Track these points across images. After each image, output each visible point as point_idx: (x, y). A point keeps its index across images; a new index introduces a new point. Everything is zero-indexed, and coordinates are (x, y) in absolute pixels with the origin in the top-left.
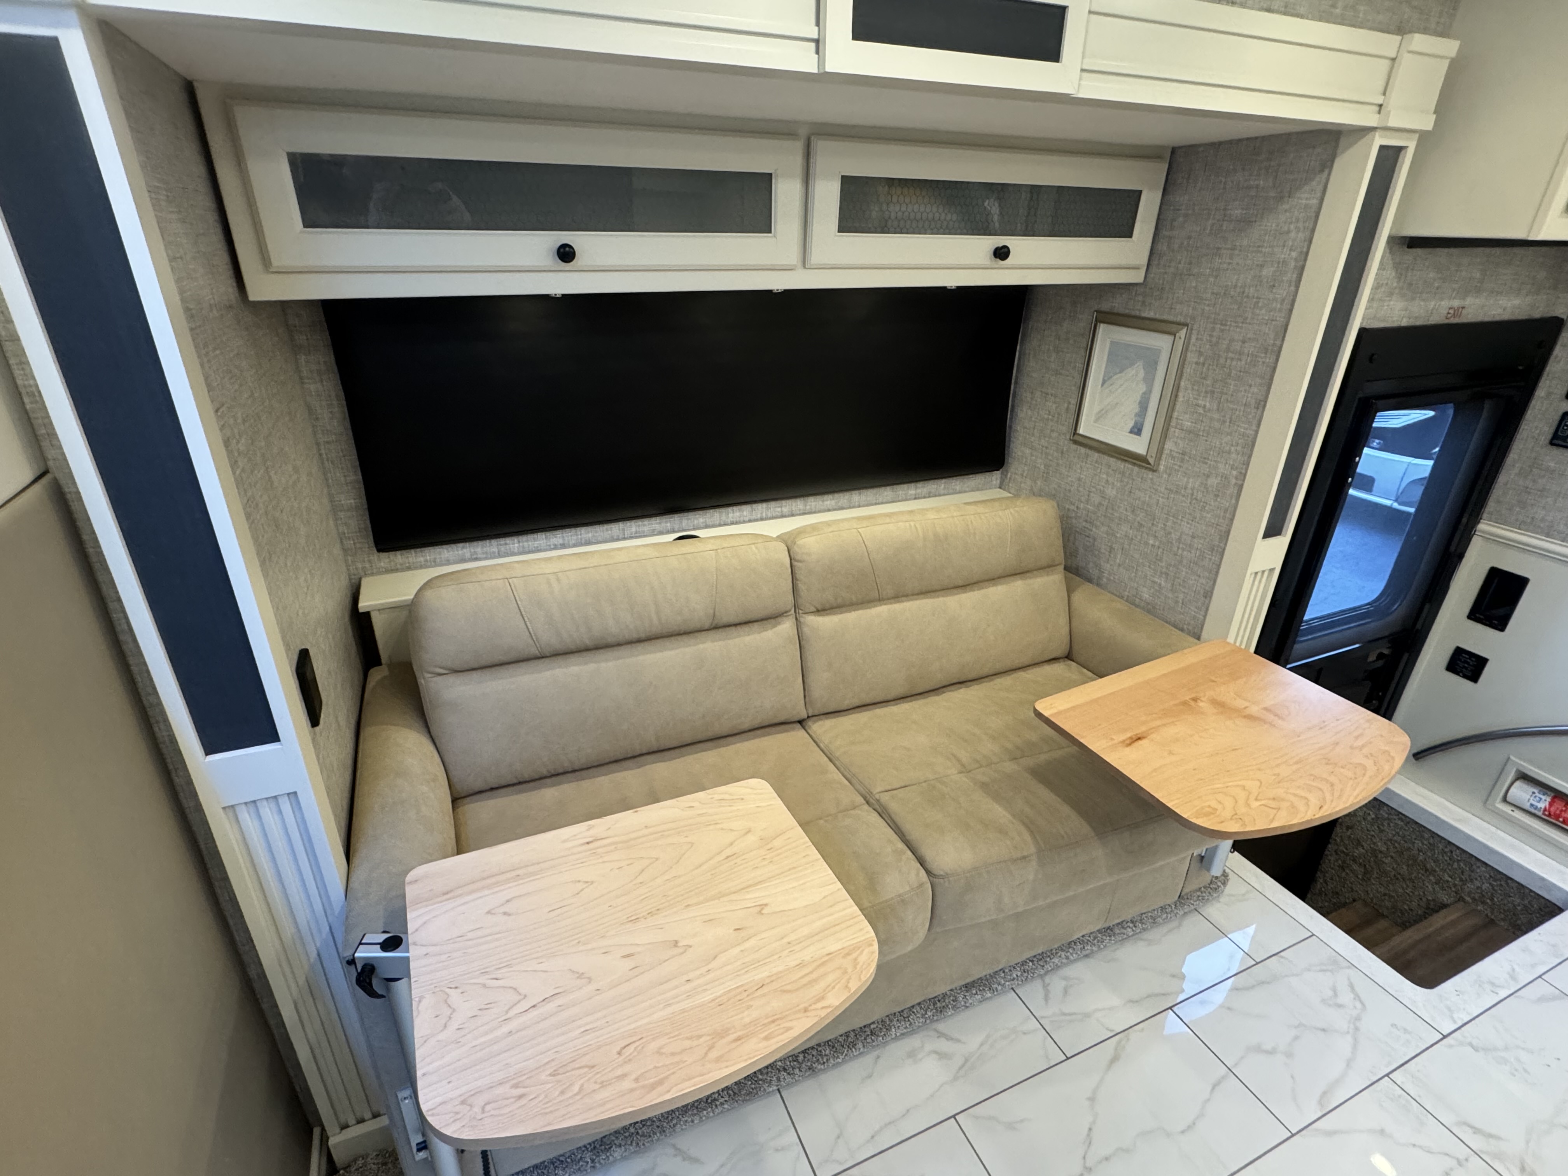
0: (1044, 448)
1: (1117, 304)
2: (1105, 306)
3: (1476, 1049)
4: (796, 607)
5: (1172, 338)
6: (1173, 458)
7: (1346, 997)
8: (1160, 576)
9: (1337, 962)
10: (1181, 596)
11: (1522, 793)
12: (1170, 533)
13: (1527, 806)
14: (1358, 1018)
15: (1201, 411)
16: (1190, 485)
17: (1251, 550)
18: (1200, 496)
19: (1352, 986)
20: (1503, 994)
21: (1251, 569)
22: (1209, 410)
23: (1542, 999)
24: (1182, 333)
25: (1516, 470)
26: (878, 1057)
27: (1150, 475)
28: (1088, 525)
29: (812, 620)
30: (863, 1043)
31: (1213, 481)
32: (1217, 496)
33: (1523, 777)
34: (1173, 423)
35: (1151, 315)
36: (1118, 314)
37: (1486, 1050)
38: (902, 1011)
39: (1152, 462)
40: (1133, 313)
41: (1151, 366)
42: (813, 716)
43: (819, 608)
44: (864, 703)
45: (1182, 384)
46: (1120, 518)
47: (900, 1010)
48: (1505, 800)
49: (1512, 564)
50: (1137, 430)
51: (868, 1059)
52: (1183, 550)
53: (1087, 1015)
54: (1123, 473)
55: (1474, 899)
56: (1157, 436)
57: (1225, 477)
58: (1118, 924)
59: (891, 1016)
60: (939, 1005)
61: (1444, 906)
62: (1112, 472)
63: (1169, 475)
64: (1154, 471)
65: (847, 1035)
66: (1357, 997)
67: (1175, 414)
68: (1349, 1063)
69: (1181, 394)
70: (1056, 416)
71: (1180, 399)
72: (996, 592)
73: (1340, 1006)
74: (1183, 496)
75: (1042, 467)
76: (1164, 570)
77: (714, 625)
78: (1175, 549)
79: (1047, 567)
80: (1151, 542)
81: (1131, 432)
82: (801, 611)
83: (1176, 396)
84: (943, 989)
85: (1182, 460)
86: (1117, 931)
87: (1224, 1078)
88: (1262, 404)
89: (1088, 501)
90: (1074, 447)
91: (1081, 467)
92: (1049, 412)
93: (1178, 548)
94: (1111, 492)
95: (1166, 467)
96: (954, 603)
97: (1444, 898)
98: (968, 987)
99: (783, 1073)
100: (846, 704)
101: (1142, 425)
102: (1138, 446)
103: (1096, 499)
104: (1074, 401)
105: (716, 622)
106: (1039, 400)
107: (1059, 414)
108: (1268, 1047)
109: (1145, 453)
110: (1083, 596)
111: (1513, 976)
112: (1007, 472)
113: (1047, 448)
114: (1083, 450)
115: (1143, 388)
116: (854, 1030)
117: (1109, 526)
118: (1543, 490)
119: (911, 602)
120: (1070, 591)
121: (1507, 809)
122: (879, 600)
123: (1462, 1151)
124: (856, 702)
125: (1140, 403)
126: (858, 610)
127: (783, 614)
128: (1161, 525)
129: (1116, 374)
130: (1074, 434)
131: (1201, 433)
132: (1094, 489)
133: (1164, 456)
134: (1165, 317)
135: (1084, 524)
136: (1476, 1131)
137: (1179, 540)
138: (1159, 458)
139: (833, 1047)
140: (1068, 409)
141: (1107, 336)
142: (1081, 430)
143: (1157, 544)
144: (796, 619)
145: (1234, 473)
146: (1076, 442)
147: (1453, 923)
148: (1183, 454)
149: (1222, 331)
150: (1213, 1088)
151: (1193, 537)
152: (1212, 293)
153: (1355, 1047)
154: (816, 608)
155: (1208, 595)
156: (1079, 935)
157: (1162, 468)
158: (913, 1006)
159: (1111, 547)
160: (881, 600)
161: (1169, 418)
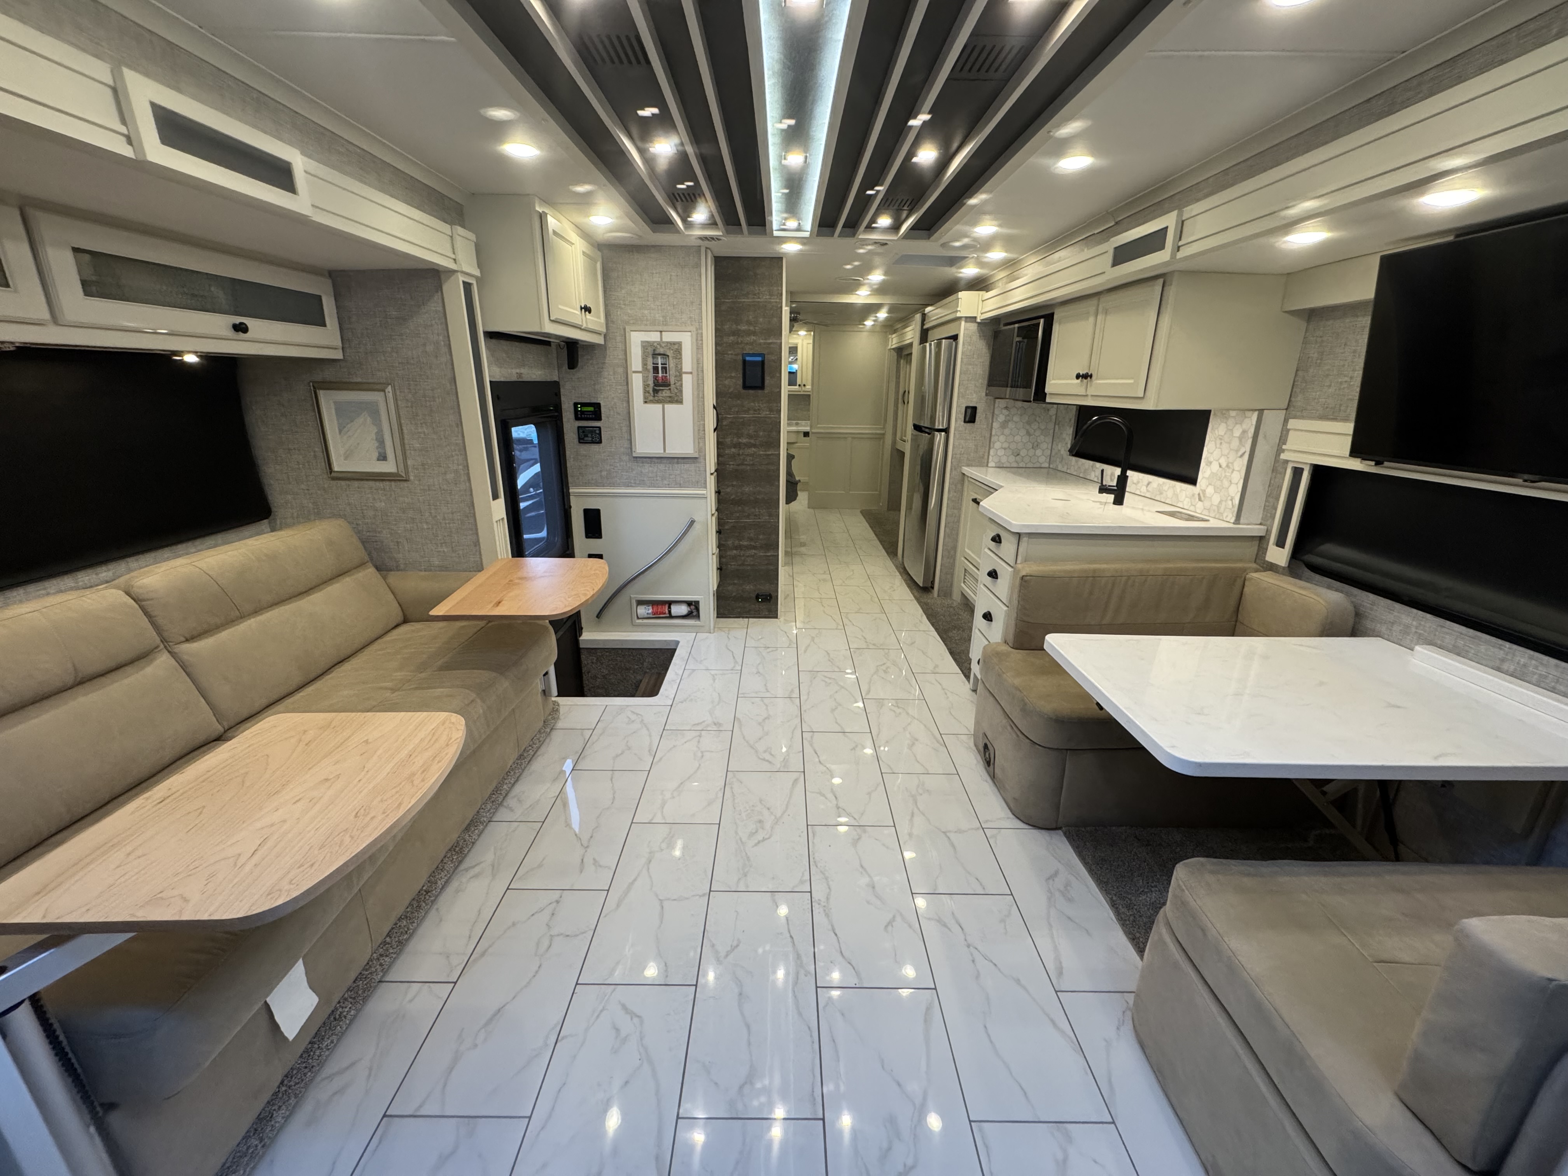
0: (306, 491)
1: (328, 374)
2: (318, 377)
3: (682, 702)
4: (164, 640)
5: (382, 393)
6: (417, 469)
7: (633, 717)
8: (441, 546)
9: (622, 708)
10: (461, 552)
11: (643, 610)
12: (436, 516)
13: (646, 616)
14: (642, 720)
15: (422, 435)
16: (436, 483)
17: (490, 508)
18: (445, 487)
19: (632, 712)
20: (678, 681)
21: (494, 520)
22: (428, 434)
23: (689, 675)
24: (389, 389)
25: (572, 460)
26: (437, 909)
27: (405, 484)
28: (371, 534)
29: (188, 649)
30: (425, 902)
31: (450, 476)
32: (456, 484)
33: (640, 603)
34: (407, 447)
35: (359, 380)
36: (331, 382)
37: (685, 700)
38: (437, 867)
39: (404, 475)
40: (344, 380)
41: (374, 413)
42: (228, 730)
43: (188, 636)
44: (271, 701)
45: (403, 422)
46: (395, 520)
47: (435, 867)
48: (638, 618)
49: (592, 505)
50: (383, 457)
51: (433, 913)
52: (449, 523)
53: (539, 800)
54: (384, 489)
55: (649, 669)
56: (400, 457)
57: (456, 471)
58: (524, 751)
59: (432, 874)
60: (457, 849)
61: (641, 681)
62: (375, 491)
63: (420, 480)
64: (406, 480)
65: (410, 904)
66: (637, 714)
67: (406, 441)
68: (650, 736)
69: (404, 428)
70: (306, 464)
71: (405, 431)
72: (335, 589)
73: (633, 721)
74: (435, 490)
75: (310, 505)
76: (443, 541)
77: (79, 679)
78: (444, 525)
79: (361, 565)
80: (425, 527)
81: (378, 460)
82: (170, 644)
83: (402, 430)
84: (454, 836)
85: (424, 469)
86: (525, 755)
87: (612, 775)
88: (460, 424)
89: (364, 517)
90: (334, 482)
91: (347, 496)
92: (298, 462)
93: (446, 524)
94: (381, 505)
95: (415, 476)
96: (306, 604)
97: (639, 677)
98: (467, 829)
99: (381, 959)
100: (257, 706)
101: (385, 453)
102: (389, 467)
103: (371, 513)
104: (318, 449)
105: (80, 675)
106: (284, 456)
107: (308, 462)
108: (620, 752)
109: (396, 471)
110: (394, 578)
111: (677, 674)
112: (275, 519)
113: (308, 490)
114: (343, 483)
115: (374, 430)
116: (414, 899)
117: (388, 528)
118: (586, 466)
119: (270, 612)
120: (385, 578)
121: (640, 621)
122: (241, 618)
123: (698, 733)
124: (264, 702)
125: (377, 439)
126: (226, 629)
127: (153, 650)
128: (427, 514)
129: (348, 424)
130: (331, 473)
131: (429, 449)
132: (365, 508)
133: (410, 470)
134: (371, 381)
135: (368, 534)
136: (698, 724)
137: (444, 519)
138: (407, 472)
139: (407, 918)
140: (315, 456)
141: (328, 401)
142: (336, 468)
143: (430, 526)
144: (169, 652)
145: (461, 467)
146: (334, 479)
147: (648, 683)
148: (423, 465)
149: (416, 385)
150: (611, 780)
151: (452, 513)
152: (399, 363)
153: (648, 729)
154: (185, 637)
155: (477, 543)
156: (509, 767)
157: (412, 478)
158: (442, 860)
159: (398, 542)
160: (243, 617)
161: (403, 445)
